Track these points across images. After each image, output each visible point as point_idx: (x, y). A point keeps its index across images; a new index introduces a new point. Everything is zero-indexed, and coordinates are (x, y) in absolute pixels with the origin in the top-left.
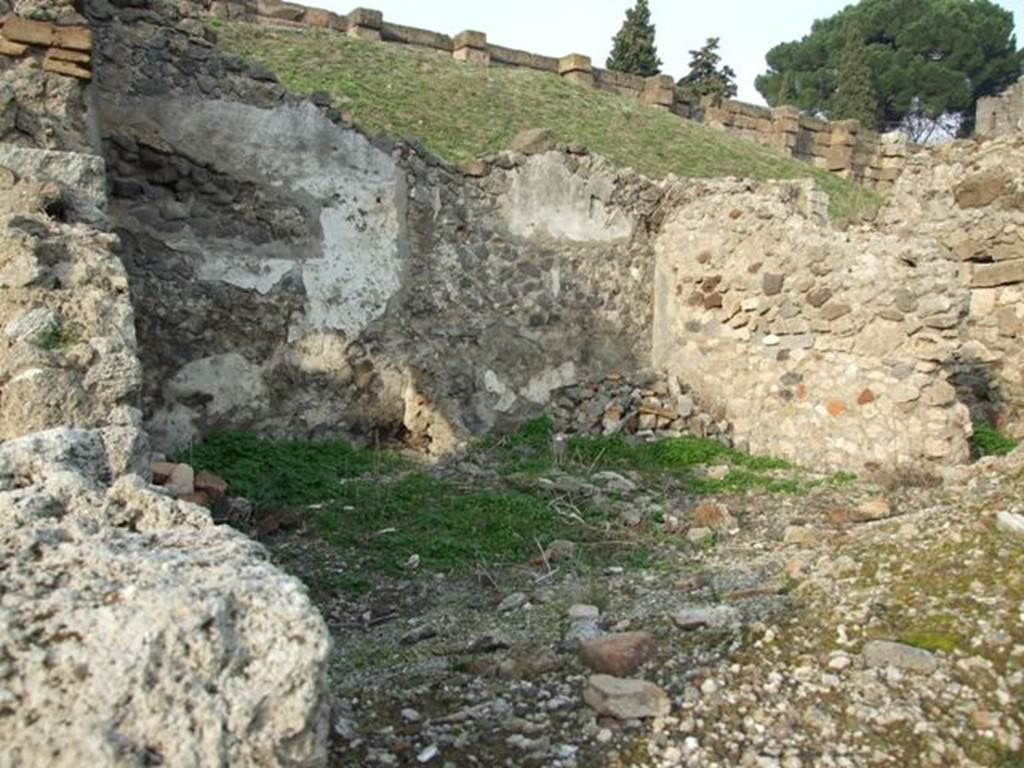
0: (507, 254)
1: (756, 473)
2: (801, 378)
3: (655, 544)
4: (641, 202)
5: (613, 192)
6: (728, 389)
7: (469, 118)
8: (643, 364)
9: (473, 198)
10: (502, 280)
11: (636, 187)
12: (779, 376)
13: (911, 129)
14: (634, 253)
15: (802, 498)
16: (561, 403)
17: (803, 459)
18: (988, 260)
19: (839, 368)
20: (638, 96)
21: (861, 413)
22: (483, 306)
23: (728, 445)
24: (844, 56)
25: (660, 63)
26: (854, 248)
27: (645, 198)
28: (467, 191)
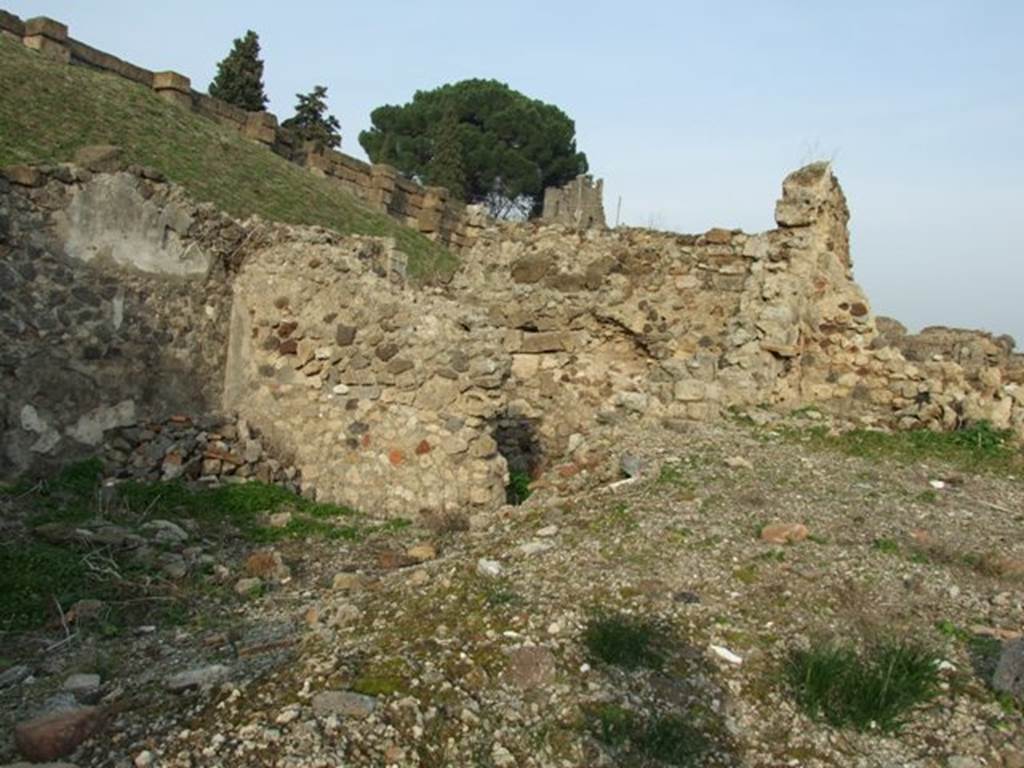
0: (59, 276)
1: (319, 520)
2: (367, 427)
3: (198, 598)
4: (221, 239)
5: (192, 225)
6: (299, 436)
7: (37, 116)
8: (213, 406)
9: (20, 210)
10: (51, 306)
11: (217, 223)
12: (346, 425)
13: (493, 204)
14: (209, 291)
15: (359, 544)
16: (116, 444)
17: (365, 506)
18: (534, 330)
19: (401, 420)
20: (240, 129)
21: (418, 462)
22: (24, 333)
23: (294, 491)
24: (440, 129)
25: (265, 99)
26: (419, 309)
27: (226, 236)
28: (12, 201)
